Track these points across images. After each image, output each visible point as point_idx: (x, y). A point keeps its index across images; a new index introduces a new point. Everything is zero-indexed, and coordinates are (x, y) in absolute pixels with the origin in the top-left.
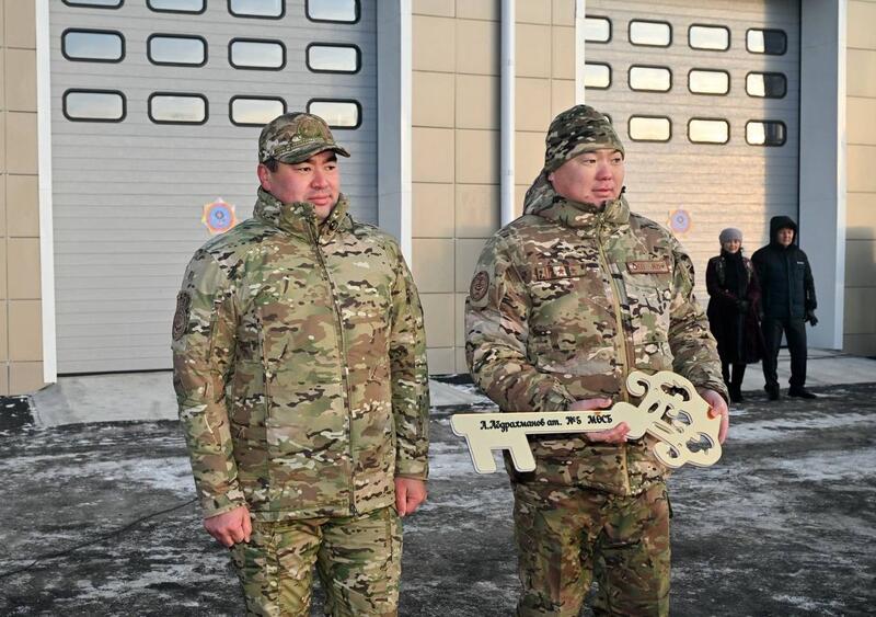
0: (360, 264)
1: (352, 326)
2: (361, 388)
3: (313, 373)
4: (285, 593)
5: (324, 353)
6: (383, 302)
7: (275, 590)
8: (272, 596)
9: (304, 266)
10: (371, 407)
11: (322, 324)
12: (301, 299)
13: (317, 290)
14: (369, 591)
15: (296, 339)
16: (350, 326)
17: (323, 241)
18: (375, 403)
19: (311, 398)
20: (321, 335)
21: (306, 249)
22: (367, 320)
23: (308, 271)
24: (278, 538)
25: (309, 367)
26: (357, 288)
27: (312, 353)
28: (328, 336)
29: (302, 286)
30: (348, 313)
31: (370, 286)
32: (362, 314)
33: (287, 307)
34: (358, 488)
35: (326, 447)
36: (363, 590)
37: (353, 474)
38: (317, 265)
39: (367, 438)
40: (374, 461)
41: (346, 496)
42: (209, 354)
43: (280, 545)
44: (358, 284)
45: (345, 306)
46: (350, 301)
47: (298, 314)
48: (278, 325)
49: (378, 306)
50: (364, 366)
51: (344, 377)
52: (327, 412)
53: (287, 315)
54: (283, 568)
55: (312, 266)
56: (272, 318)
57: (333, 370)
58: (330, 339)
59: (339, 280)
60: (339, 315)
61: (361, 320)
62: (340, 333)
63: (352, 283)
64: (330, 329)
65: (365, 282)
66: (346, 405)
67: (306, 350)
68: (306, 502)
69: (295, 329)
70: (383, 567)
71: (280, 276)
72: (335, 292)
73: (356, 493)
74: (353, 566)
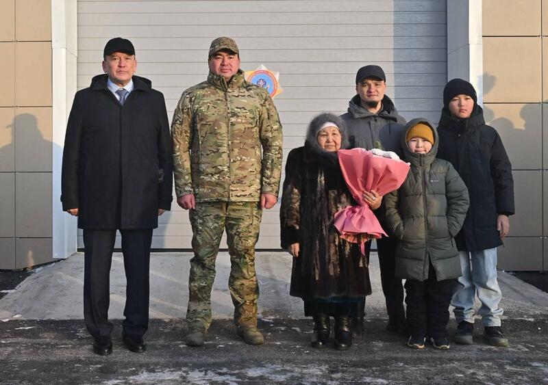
0: (243, 101)
1: (234, 125)
2: (236, 150)
3: (216, 142)
4: (205, 233)
5: (221, 135)
6: (252, 116)
7: (201, 231)
8: (200, 233)
9: (218, 100)
10: (241, 159)
11: (221, 123)
12: (213, 112)
13: (221, 110)
14: (241, 235)
15: (210, 128)
16: (233, 124)
17: (229, 90)
18: (244, 157)
19: (214, 152)
20: (220, 127)
21: (222, 94)
22: (242, 123)
23: (219, 102)
24: (204, 208)
25: (214, 140)
26: (239, 110)
27: (216, 134)
28: (223, 128)
29: (215, 108)
30: (233, 120)
31: (245, 110)
32: (239, 120)
33: (208, 116)
34: (232, 191)
35: (219, 173)
36: (238, 235)
37: (230, 185)
38: (224, 100)
39: (238, 172)
40: (242, 181)
41: (226, 193)
42: (181, 132)
43: (205, 211)
44: (240, 108)
45: (232, 117)
46: (234, 115)
47: (212, 119)
48: (204, 122)
49: (248, 117)
50: (239, 141)
51: (228, 145)
52: (220, 158)
53: (207, 119)
54: (204, 221)
55: (222, 100)
56: (201, 120)
57: (225, 142)
58: (223, 129)
59: (232, 106)
60: (229, 120)
61: (239, 123)
62: (228, 127)
63: (237, 108)
64: (224, 125)
65: (243, 108)
66: (229, 156)
67: (214, 133)
68: (211, 195)
69: (210, 125)
70: (248, 227)
71: (206, 103)
72: (229, 111)
73: (231, 193)
74: (236, 225)
